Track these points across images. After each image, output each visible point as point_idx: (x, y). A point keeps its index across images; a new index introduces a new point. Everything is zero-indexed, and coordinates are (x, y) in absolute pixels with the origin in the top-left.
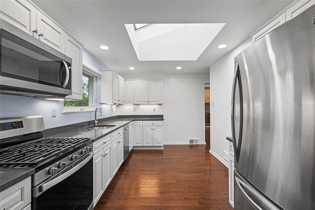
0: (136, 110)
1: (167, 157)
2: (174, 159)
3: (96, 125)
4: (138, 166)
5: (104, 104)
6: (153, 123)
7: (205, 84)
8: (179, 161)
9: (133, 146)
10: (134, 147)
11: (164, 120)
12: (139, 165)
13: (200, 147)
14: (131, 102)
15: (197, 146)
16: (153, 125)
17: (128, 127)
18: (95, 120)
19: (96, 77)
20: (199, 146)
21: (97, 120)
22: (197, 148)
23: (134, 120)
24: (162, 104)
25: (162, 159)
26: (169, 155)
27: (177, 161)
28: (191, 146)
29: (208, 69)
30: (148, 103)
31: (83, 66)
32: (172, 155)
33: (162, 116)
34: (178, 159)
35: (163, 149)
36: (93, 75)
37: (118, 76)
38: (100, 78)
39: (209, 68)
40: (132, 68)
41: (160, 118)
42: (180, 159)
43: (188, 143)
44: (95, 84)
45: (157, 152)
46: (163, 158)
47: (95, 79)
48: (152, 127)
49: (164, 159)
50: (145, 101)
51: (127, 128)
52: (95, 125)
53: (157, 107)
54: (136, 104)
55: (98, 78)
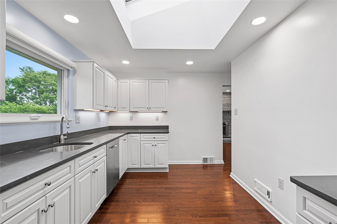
0: (133, 119)
1: (172, 186)
2: (182, 188)
3: (62, 142)
4: (130, 203)
5: (83, 110)
6: (154, 136)
7: (223, 86)
8: (190, 193)
9: (127, 167)
10: (128, 169)
11: (169, 133)
12: (130, 201)
13: (216, 168)
14: (125, 108)
15: (212, 167)
16: (155, 139)
17: (118, 144)
18: (61, 135)
19: (68, 70)
20: (214, 167)
21: (64, 135)
22: (213, 169)
23: (128, 133)
24: (167, 112)
25: (165, 188)
26: (176, 182)
27: (187, 192)
28: (205, 167)
29: (229, 64)
30: (149, 110)
31: (8, 34)
32: (180, 182)
33: (167, 127)
34: (188, 188)
35: (168, 171)
36: (62, 66)
37: (104, 71)
38: (75, 72)
39: (231, 63)
40: (126, 62)
41: (165, 129)
42: (191, 188)
43: (201, 162)
44: (65, 80)
45: (160, 177)
46: (167, 186)
47: (65, 73)
48: (153, 143)
49: (169, 188)
50: (145, 108)
51: (115, 146)
52: (60, 143)
53: (160, 115)
54: (133, 112)
55: (71, 72)
